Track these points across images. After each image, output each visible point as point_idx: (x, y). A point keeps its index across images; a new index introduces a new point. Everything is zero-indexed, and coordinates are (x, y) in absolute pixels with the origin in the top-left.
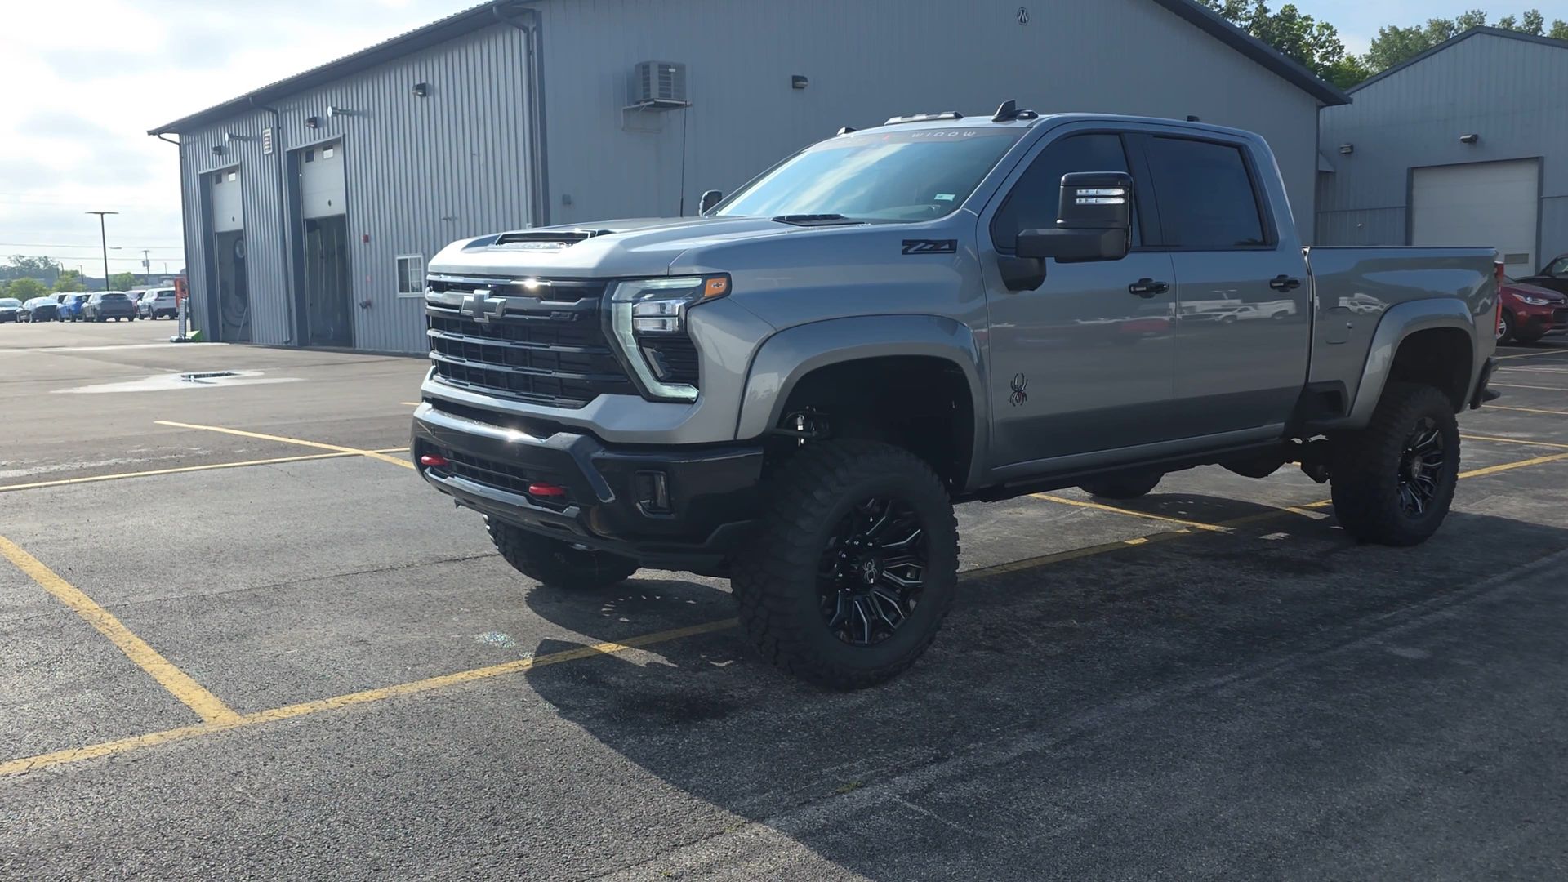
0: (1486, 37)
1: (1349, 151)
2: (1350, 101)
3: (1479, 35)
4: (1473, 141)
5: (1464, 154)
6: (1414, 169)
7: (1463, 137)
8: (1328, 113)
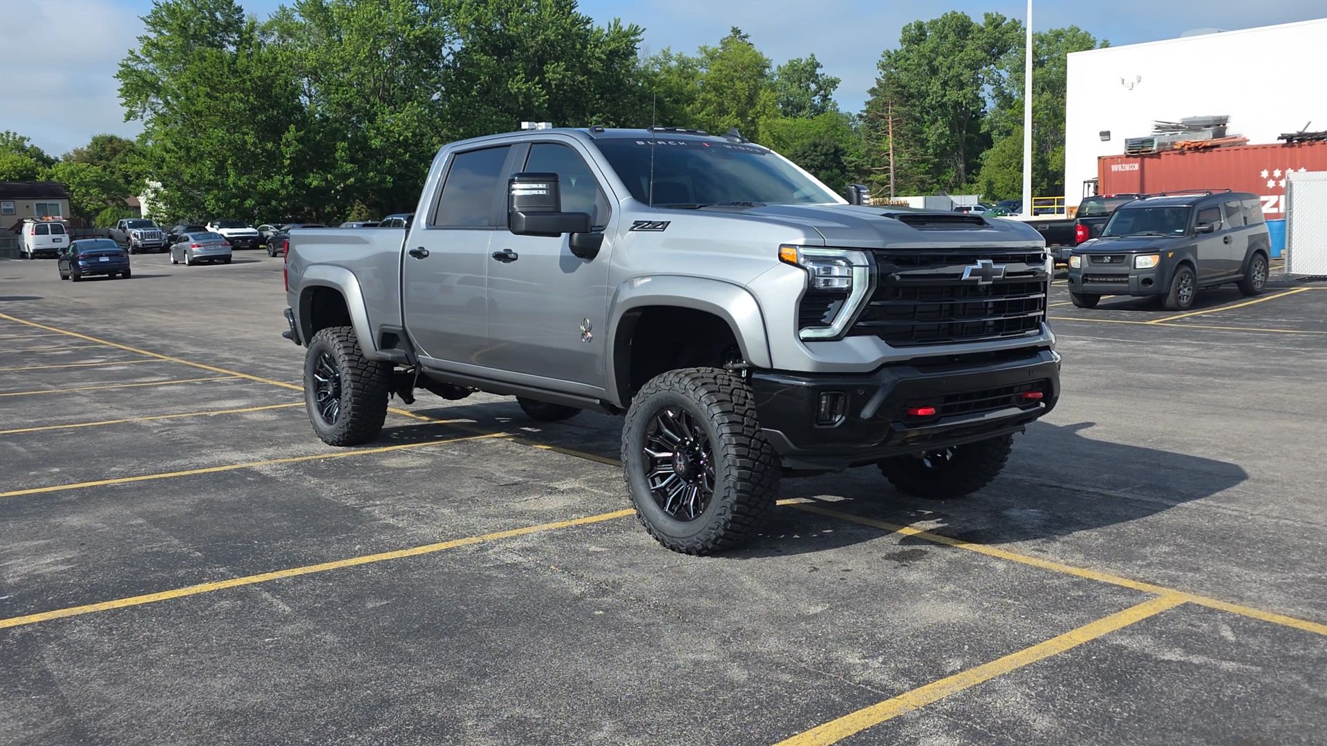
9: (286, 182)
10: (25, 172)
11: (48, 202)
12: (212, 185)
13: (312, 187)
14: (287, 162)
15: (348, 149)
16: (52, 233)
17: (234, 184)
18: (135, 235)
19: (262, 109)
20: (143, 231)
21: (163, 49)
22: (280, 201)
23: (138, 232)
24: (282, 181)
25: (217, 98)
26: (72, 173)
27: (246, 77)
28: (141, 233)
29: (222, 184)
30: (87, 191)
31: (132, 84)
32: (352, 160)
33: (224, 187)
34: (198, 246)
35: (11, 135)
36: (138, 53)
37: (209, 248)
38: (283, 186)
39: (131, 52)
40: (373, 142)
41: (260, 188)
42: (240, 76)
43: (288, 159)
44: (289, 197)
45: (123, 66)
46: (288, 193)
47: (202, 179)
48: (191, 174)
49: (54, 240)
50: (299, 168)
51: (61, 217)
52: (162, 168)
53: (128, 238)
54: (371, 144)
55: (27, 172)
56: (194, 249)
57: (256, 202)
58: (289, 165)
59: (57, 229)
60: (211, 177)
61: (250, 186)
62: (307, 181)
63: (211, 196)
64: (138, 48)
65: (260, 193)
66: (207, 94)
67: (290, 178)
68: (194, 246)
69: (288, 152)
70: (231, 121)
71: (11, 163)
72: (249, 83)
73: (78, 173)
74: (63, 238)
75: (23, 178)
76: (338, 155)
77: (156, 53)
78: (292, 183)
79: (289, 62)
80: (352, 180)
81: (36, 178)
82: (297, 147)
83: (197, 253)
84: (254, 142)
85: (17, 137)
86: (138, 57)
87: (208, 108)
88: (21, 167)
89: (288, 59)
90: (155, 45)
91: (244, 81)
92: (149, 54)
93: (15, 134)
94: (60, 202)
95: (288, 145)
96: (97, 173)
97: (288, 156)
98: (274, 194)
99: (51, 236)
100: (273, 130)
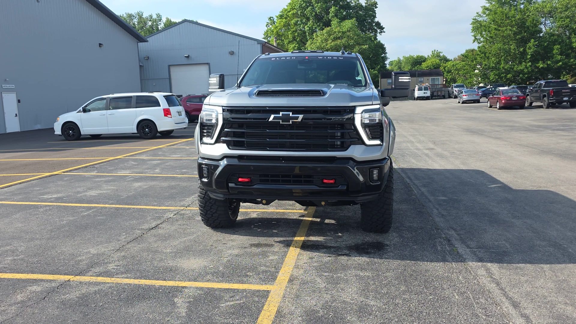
0: (188, 23)
1: (148, 58)
2: (147, 41)
3: (186, 22)
4: (188, 57)
5: (186, 61)
6: (170, 65)
7: (185, 56)
8: (140, 44)
9: (528, 65)
10: (436, 66)
11: (435, 77)
12: (493, 69)
13: (540, 67)
14: (529, 57)
15: (560, 48)
16: (424, 90)
17: (503, 68)
18: (455, 90)
19: (520, 33)
20: (459, 89)
21: (490, 10)
22: (524, 74)
23: (457, 89)
24: (526, 65)
25: (499, 30)
26: (453, 65)
27: (513, 19)
28: (458, 90)
29: (498, 68)
30: (458, 73)
31: (476, 27)
32: (561, 54)
33: (499, 69)
34: (466, 96)
35: (436, 51)
36: (480, 13)
37: (470, 96)
38: (526, 67)
39: (477, 13)
40: (574, 44)
41: (515, 69)
42: (511, 19)
43: (530, 55)
44: (529, 73)
45: (473, 19)
46: (528, 71)
47: (489, 66)
48: (485, 64)
49: (424, 93)
50: (534, 59)
51: (428, 84)
52: (473, 62)
53: (453, 92)
54: (573, 45)
55: (437, 66)
56: (464, 97)
57: (513, 75)
58: (530, 58)
59: (426, 89)
60: (494, 65)
61: (511, 68)
62: (537, 65)
63: (493, 74)
64: (480, 10)
65: (516, 71)
66: (495, 29)
67: (530, 64)
68: (464, 96)
69: (530, 52)
70: (505, 39)
71: (432, 62)
72: (514, 22)
73: (455, 65)
74: (427, 92)
75: (435, 68)
76: (554, 52)
77: (487, 12)
78: (531, 66)
79: (537, 10)
80: (561, 63)
81: (440, 68)
82: (533, 49)
83: (465, 99)
84: (515, 48)
85: (438, 52)
86: (480, 15)
87: (496, 35)
88: (435, 64)
89: (536, 9)
90: (487, 9)
91: (512, 21)
92: (485, 13)
93: (437, 51)
94: (440, 77)
95: (530, 48)
96: (463, 65)
97: (530, 54)
98: (522, 72)
99: (423, 91)
100: (524, 42)
